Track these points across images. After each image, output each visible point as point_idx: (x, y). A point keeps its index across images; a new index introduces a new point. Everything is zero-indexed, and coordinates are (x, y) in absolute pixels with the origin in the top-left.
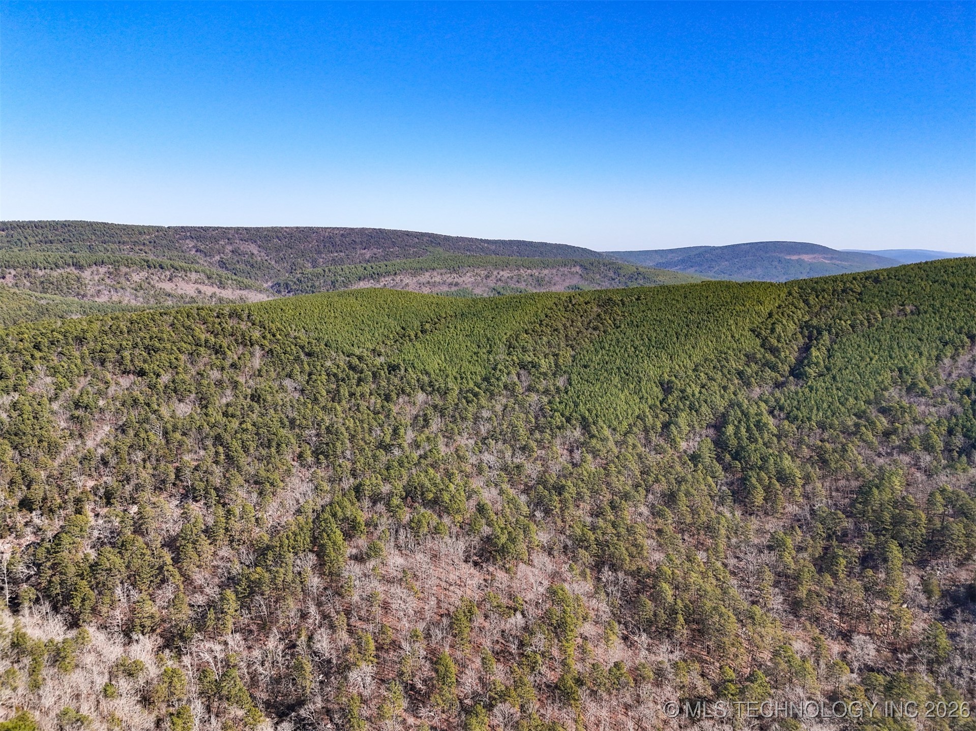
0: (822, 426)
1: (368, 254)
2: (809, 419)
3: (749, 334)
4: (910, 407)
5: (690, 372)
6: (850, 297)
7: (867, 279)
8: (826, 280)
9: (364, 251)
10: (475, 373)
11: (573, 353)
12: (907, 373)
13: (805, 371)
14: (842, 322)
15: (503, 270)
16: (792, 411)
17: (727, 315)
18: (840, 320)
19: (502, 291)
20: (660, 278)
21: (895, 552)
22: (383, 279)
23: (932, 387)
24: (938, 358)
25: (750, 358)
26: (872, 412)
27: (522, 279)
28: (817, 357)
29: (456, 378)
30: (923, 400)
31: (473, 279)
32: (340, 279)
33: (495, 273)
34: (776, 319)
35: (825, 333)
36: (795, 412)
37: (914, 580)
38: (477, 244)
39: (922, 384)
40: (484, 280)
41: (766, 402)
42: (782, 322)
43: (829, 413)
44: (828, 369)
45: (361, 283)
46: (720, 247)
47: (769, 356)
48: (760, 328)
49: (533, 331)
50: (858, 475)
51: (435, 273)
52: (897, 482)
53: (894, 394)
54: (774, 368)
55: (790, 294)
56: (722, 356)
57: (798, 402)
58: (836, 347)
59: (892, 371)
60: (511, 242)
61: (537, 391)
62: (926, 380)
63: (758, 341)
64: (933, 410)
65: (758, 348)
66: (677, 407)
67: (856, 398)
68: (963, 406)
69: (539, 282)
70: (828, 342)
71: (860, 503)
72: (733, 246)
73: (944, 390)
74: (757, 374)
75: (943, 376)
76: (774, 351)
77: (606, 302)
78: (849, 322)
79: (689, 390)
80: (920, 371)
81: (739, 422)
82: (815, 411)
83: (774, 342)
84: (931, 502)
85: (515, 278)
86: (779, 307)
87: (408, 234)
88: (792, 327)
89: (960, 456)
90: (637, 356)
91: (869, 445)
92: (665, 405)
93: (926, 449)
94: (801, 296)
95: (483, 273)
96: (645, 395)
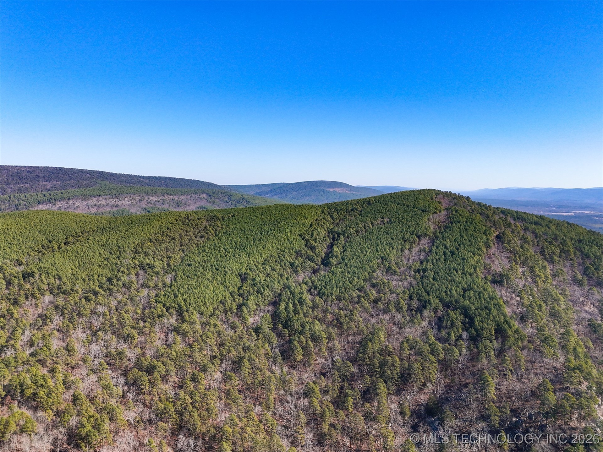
0: (339, 299)
1: (49, 185)
2: (332, 294)
3: (298, 238)
4: (388, 283)
5: (260, 266)
6: (355, 214)
7: (364, 202)
8: (342, 203)
9: (46, 183)
10: (102, 275)
11: (183, 255)
12: (386, 260)
13: (330, 261)
14: (351, 229)
15: (152, 196)
16: (321, 289)
17: (286, 226)
18: (350, 227)
19: (151, 210)
20: (257, 202)
21: (382, 387)
22: (59, 203)
23: (400, 268)
24: (402, 250)
25: (298, 253)
26: (367, 286)
27: (166, 202)
28: (337, 252)
29: (84, 280)
30: (395, 277)
31: (130, 202)
32: (22, 203)
33: (146, 198)
34: (314, 228)
35: (342, 236)
36: (324, 290)
37: (394, 406)
38: (136, 179)
39: (394, 267)
40: (138, 203)
41: (306, 284)
42: (317, 230)
43: (343, 289)
44: (343, 259)
45: (41, 206)
46: (291, 184)
47: (310, 253)
48: (305, 234)
49: (156, 240)
50: (360, 332)
51: (101, 198)
52: (382, 336)
53: (379, 274)
54: (312, 260)
55: (323, 212)
56: (281, 253)
57: (326, 282)
58: (347, 244)
59: (378, 259)
60: (160, 178)
61: (149, 287)
62: (396, 264)
63: (304, 243)
64: (400, 283)
65: (303, 247)
66: (249, 292)
67: (359, 278)
68: (416, 280)
69: (178, 204)
70: (343, 242)
71: (361, 353)
72: (299, 183)
73: (406, 271)
74: (301, 264)
75: (405, 261)
76: (312, 248)
77: (212, 218)
78: (354, 229)
79: (258, 279)
80: (392, 258)
81: (289, 300)
82: (335, 289)
83: (313, 242)
84: (401, 349)
85: (161, 202)
86: (316, 220)
87: (82, 171)
88: (323, 233)
89: (416, 313)
90: (226, 256)
91: (366, 310)
92: (241, 291)
93: (398, 310)
94: (329, 213)
95: (138, 198)
96: (228, 284)
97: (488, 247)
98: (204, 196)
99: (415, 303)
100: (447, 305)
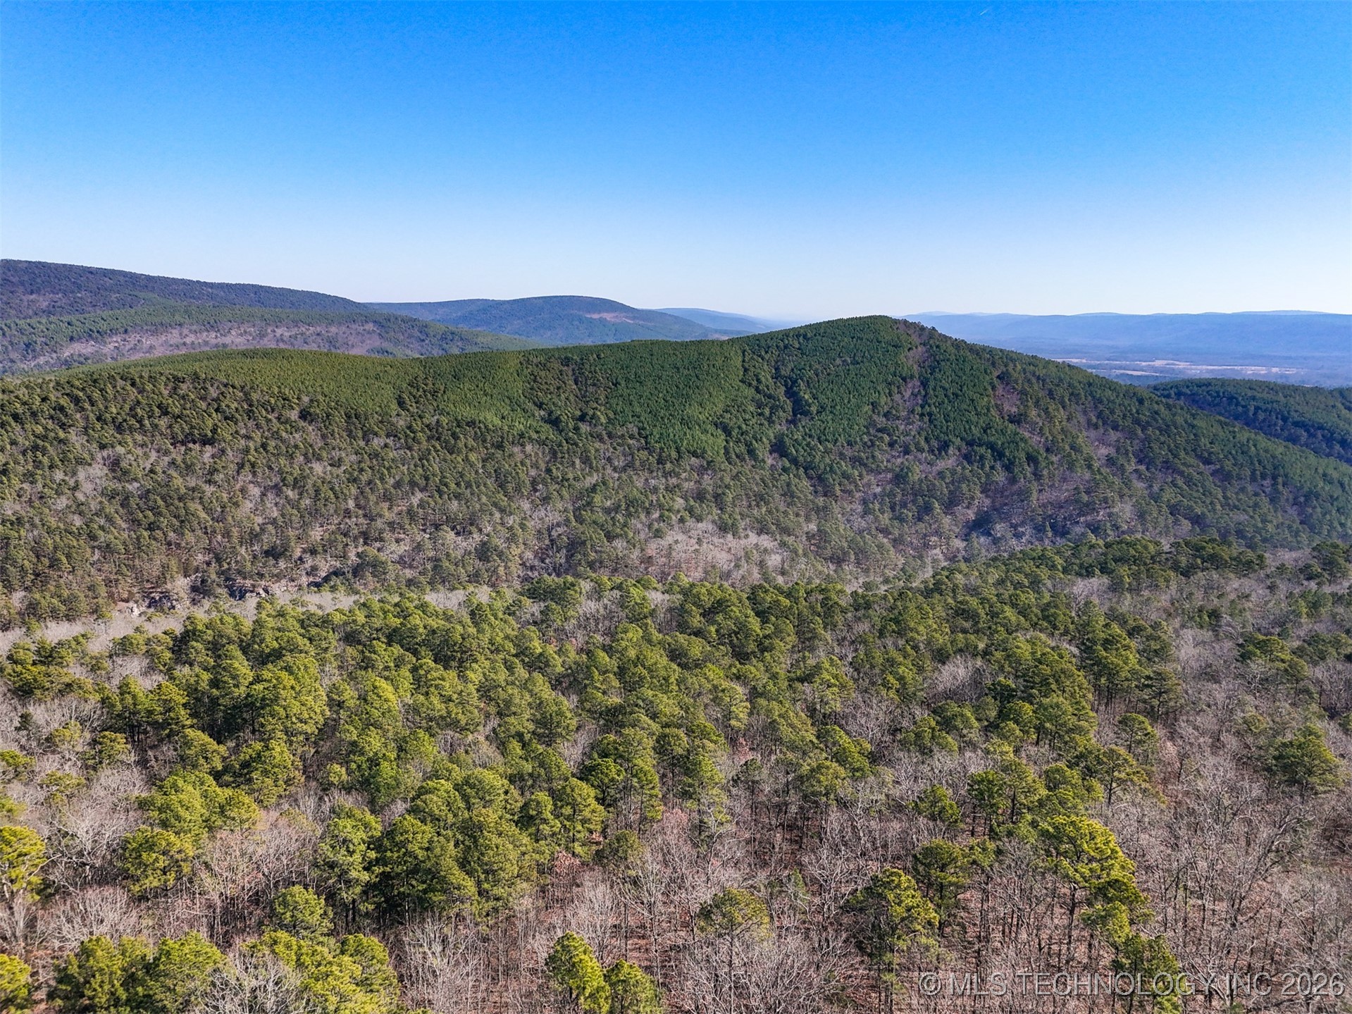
1: (43, 301)
2: (837, 440)
3: (742, 385)
4: (895, 427)
5: (728, 415)
13: (808, 410)
14: (807, 372)
18: (805, 370)
20: (483, 340)
21: (935, 505)
22: (110, 340)
23: (900, 413)
25: (759, 403)
26: (873, 432)
28: (809, 399)
30: (899, 422)
36: (823, 437)
37: (949, 520)
39: (894, 412)
43: (847, 435)
44: (822, 407)
46: (508, 302)
47: (771, 401)
48: (748, 379)
50: (890, 470)
53: (880, 419)
54: (783, 409)
56: (737, 403)
58: (814, 391)
59: (868, 405)
62: (893, 409)
63: (754, 390)
64: (910, 427)
65: (757, 395)
66: (745, 439)
68: (925, 423)
70: (806, 388)
72: (523, 300)
73: (909, 415)
75: (901, 405)
78: (812, 372)
79: (743, 427)
82: (837, 435)
83: (766, 390)
85: (299, 338)
86: (744, 361)
89: (940, 452)
91: (886, 452)
93: (919, 451)
94: (753, 352)
96: (713, 433)
97: (994, 388)
98: (370, 326)
99: (935, 444)
100: (970, 444)
